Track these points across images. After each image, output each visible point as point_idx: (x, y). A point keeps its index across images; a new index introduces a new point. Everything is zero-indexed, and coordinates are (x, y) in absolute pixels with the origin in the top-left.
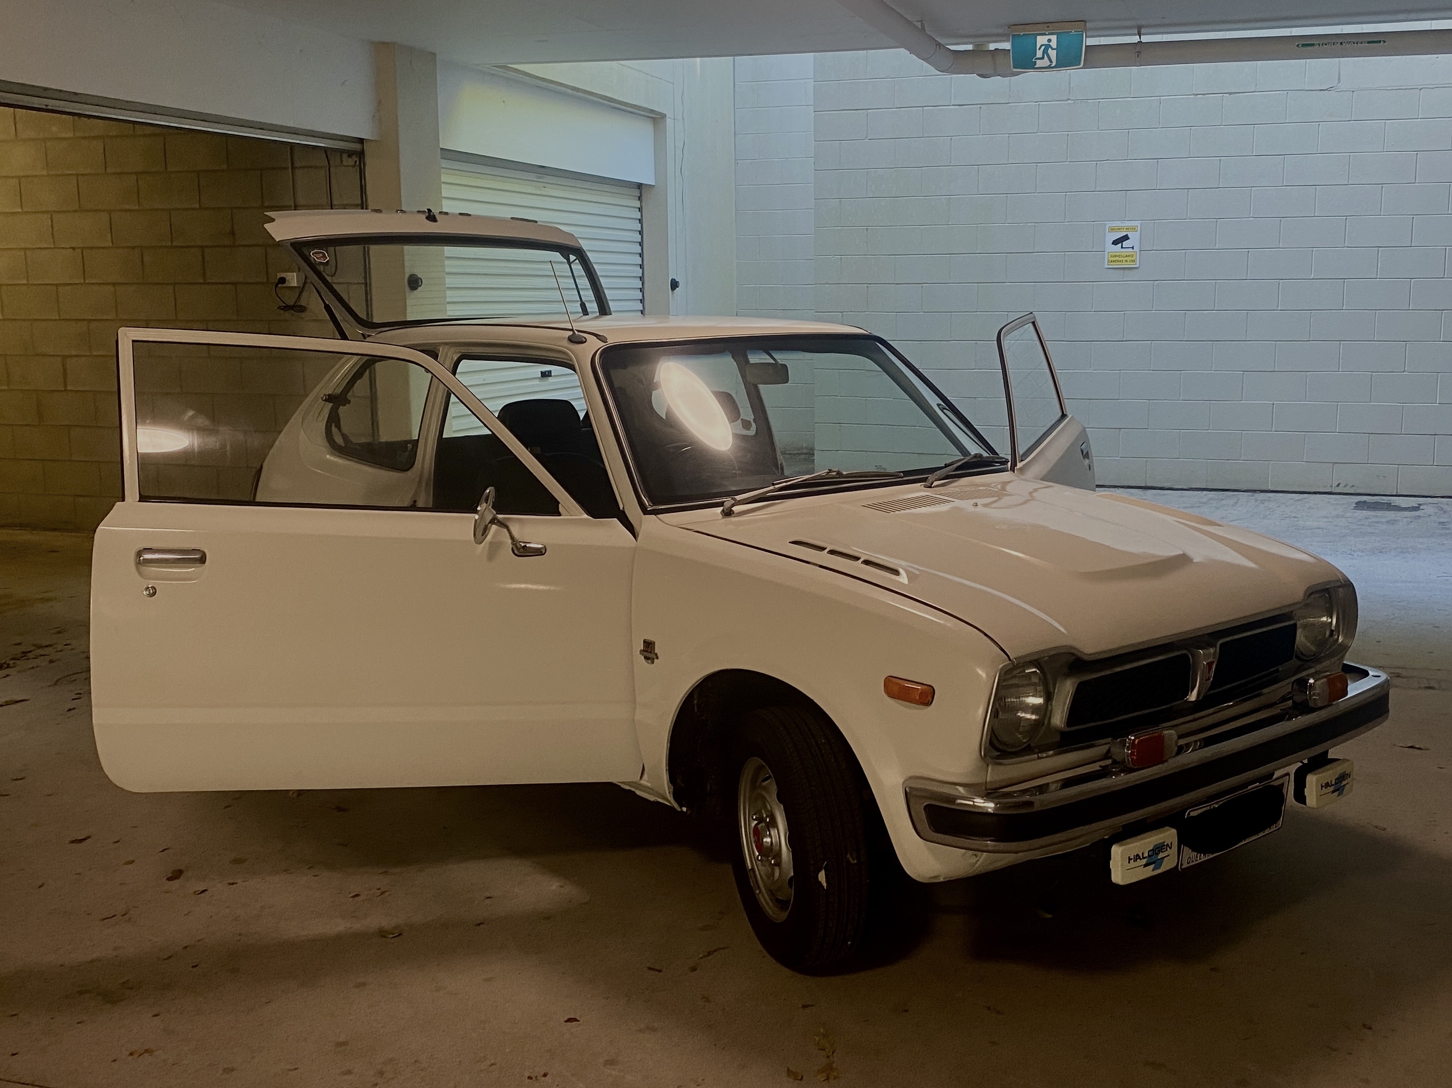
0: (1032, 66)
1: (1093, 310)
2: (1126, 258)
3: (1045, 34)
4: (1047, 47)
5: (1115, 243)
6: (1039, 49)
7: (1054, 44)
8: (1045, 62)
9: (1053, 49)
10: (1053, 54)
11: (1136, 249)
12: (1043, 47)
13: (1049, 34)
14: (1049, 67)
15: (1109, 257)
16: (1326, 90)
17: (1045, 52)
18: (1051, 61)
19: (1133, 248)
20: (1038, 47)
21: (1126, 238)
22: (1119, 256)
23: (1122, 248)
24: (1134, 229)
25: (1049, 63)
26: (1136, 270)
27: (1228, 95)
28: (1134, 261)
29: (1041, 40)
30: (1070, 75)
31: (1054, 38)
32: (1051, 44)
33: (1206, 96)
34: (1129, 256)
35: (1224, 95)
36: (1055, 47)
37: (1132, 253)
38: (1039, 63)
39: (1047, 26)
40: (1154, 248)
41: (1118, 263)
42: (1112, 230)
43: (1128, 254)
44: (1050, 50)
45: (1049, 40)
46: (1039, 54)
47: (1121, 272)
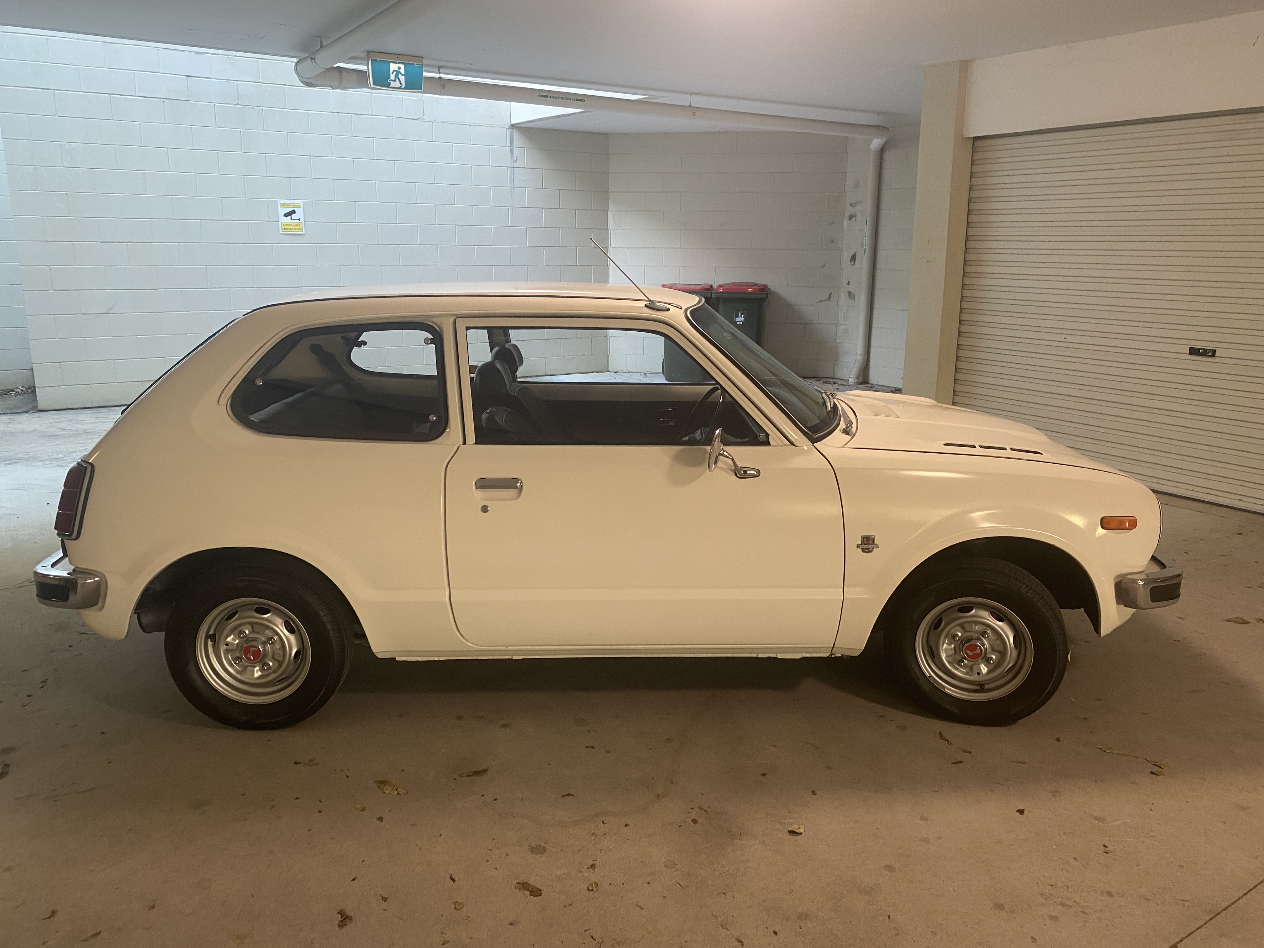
0: (388, 85)
1: (274, 264)
2: (296, 227)
3: (395, 63)
4: (398, 73)
5: (286, 215)
6: (392, 73)
7: (402, 71)
8: (396, 84)
9: (402, 75)
10: (402, 78)
11: (302, 220)
12: (395, 73)
13: (399, 63)
14: (400, 88)
15: (283, 226)
16: (416, 119)
17: (397, 76)
18: (401, 84)
19: (299, 219)
20: (391, 72)
21: (293, 212)
22: (290, 225)
23: (291, 219)
24: (298, 206)
25: (400, 85)
26: (302, 236)
27: (354, 115)
28: (300, 229)
29: (393, 67)
30: (237, 85)
31: (402, 66)
32: (400, 70)
33: (340, 114)
34: (297, 225)
35: (352, 115)
36: (403, 73)
37: (299, 224)
38: (393, 84)
39: (398, 57)
40: (314, 220)
41: (289, 231)
42: (283, 206)
43: (296, 224)
44: (400, 76)
45: (399, 68)
46: (392, 77)
47: (293, 237)
